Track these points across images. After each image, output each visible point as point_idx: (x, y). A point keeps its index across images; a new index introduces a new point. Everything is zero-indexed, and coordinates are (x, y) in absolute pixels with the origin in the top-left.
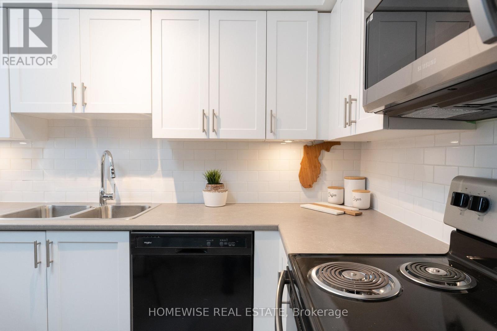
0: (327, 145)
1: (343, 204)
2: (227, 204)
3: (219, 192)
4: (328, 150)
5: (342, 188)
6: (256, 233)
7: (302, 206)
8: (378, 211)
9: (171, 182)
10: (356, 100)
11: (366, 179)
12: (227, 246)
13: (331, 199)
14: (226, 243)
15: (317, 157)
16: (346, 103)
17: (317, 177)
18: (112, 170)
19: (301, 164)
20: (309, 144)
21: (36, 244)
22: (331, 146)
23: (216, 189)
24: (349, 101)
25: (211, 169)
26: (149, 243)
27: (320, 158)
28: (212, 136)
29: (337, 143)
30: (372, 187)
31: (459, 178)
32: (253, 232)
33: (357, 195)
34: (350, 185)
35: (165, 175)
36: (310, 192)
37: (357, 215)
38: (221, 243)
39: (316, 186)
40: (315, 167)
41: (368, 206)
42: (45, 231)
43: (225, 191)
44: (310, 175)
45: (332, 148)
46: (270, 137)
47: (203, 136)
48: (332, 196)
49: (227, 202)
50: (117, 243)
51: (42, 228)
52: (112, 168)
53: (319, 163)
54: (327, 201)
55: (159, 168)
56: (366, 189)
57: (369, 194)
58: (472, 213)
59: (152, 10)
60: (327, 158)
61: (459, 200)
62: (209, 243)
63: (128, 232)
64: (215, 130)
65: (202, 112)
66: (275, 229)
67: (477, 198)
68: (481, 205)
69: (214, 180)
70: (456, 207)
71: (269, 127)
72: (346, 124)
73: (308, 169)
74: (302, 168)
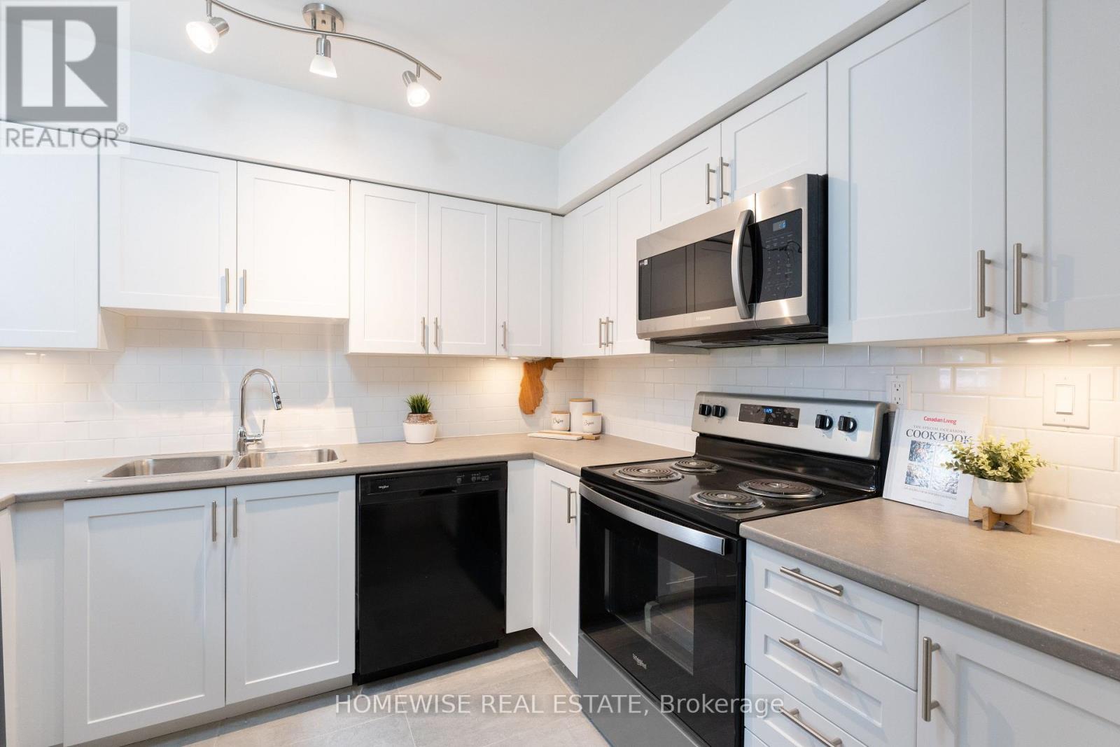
0: (549, 363)
1: (569, 431)
2: (436, 440)
3: (431, 423)
4: (550, 368)
5: (567, 412)
6: (510, 464)
7: (529, 435)
8: (611, 434)
9: (348, 413)
10: (612, 322)
11: (593, 401)
12: (481, 480)
13: (556, 426)
14: (479, 478)
15: (538, 377)
16: (601, 323)
17: (540, 400)
18: (278, 397)
19: (521, 385)
21: (214, 506)
23: (424, 420)
24: (607, 323)
25: (416, 392)
26: (385, 487)
27: (541, 378)
28: (433, 351)
29: (561, 360)
30: (599, 410)
31: (701, 393)
32: (507, 462)
33: (589, 418)
34: (577, 409)
35: (339, 403)
36: (530, 418)
37: (597, 439)
38: (473, 479)
39: (538, 411)
40: (538, 388)
41: (600, 430)
42: (225, 486)
43: (434, 422)
44: (531, 398)
45: (554, 366)
46: (502, 352)
47: (420, 350)
48: (558, 423)
49: (436, 436)
50: (337, 492)
51: (223, 483)
52: (275, 395)
53: (542, 384)
54: (551, 430)
55: (330, 395)
56: (593, 411)
57: (597, 421)
58: (713, 419)
59: (352, 181)
60: (548, 377)
61: (705, 410)
62: (459, 480)
63: (353, 478)
64: (436, 344)
65: (421, 320)
66: (530, 457)
67: (718, 407)
68: (720, 412)
69: (419, 408)
70: (702, 416)
71: (501, 341)
72: (601, 344)
73: (530, 390)
74: (522, 391)
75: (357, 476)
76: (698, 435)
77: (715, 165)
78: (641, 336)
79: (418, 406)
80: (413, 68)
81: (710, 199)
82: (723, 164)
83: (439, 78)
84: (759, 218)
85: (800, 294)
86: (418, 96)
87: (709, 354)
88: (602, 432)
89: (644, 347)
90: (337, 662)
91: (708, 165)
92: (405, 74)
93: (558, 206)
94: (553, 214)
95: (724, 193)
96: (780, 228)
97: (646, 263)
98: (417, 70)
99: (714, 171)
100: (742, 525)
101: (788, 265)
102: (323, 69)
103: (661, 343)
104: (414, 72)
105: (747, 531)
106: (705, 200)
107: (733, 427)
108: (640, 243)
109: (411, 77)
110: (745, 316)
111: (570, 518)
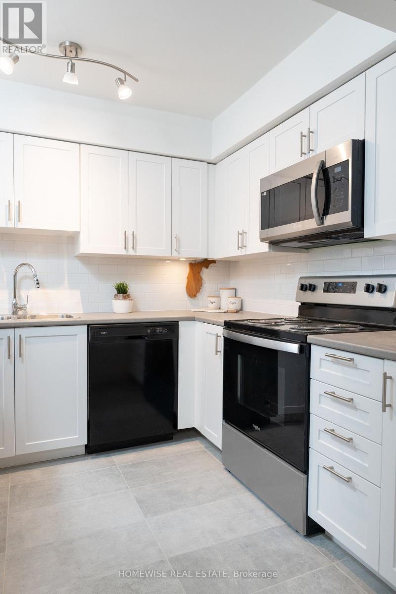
0: (206, 263)
1: (220, 307)
3: (129, 300)
4: (207, 267)
5: (218, 296)
6: (180, 323)
7: (193, 310)
9: (77, 293)
10: (246, 233)
11: (236, 289)
13: (211, 305)
14: (161, 331)
15: (199, 273)
16: (239, 234)
17: (200, 288)
18: (37, 280)
19: (187, 278)
20: (193, 262)
21: (9, 338)
22: (209, 264)
24: (242, 234)
25: (119, 281)
26: (104, 333)
27: (201, 274)
28: (131, 252)
29: (214, 262)
30: (239, 295)
31: (302, 278)
32: (178, 322)
33: (233, 300)
34: (225, 294)
35: (72, 287)
36: (194, 300)
37: (237, 312)
38: (158, 331)
39: (199, 295)
40: (198, 280)
41: (240, 308)
42: (14, 328)
43: (132, 300)
44: (194, 287)
46: (175, 255)
47: (124, 252)
48: (212, 303)
50: (76, 335)
51: (13, 326)
52: (35, 279)
53: (201, 278)
54: (208, 308)
55: (66, 281)
56: (236, 296)
57: (238, 301)
58: (309, 293)
59: (81, 145)
60: (206, 273)
61: (303, 288)
62: (149, 331)
63: (86, 326)
64: (133, 248)
65: (124, 233)
66: (193, 319)
67: (310, 285)
68: (312, 288)
69: (122, 290)
70: (301, 291)
71: (174, 247)
72: (239, 247)
73: (193, 281)
74: (188, 282)
75: (88, 325)
76: (300, 304)
77: (305, 133)
78: (263, 240)
79: (121, 289)
80: (122, 76)
81: (302, 153)
82: (310, 132)
83: (137, 80)
84: (328, 165)
85: (347, 209)
86: (125, 92)
87: (308, 252)
88: (241, 309)
89: (265, 247)
90: (77, 436)
91: (302, 132)
92: (117, 79)
93: (212, 158)
94: (208, 163)
95: (310, 150)
96: (338, 171)
97: (265, 194)
98: (125, 77)
99: (305, 136)
100: (308, 337)
101: (342, 193)
102: (70, 79)
103: (274, 243)
104: (123, 78)
105: (310, 339)
106: (300, 155)
107: (320, 297)
108: (262, 181)
109: (122, 82)
110: (319, 223)
111: (217, 352)
